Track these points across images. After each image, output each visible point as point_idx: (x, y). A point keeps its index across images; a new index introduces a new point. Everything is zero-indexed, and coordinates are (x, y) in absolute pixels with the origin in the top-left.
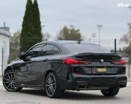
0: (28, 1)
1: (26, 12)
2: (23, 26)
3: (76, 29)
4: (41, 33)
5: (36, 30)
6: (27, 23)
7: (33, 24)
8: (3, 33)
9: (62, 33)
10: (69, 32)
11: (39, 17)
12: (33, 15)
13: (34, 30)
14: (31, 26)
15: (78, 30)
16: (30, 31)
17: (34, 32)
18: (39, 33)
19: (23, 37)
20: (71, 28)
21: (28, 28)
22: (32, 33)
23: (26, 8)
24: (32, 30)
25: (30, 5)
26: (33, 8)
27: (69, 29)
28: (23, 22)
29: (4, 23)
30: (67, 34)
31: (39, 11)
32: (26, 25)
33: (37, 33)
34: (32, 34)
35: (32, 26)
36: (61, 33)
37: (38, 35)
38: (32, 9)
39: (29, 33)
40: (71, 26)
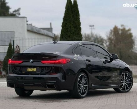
0: (67, 1)
1: (65, 12)
2: (63, 26)
3: (127, 29)
4: (81, 33)
5: (75, 31)
6: (66, 24)
7: (72, 25)
8: (46, 34)
9: (113, 33)
10: (120, 32)
11: (79, 17)
12: (73, 15)
13: (74, 31)
14: (70, 27)
15: (129, 30)
16: (70, 32)
17: (74, 32)
18: (79, 33)
19: (62, 37)
20: (121, 28)
21: (67, 29)
22: (71, 33)
23: (66, 8)
24: (71, 31)
25: (70, 6)
26: (73, 8)
27: (120, 29)
28: (63, 23)
29: (51, 24)
30: (118, 33)
31: (78, 12)
32: (65, 26)
33: (77, 34)
34: (71, 35)
35: (72, 27)
36: (111, 33)
37: (78, 36)
38: (71, 9)
39: (68, 34)
40: (122, 26)
